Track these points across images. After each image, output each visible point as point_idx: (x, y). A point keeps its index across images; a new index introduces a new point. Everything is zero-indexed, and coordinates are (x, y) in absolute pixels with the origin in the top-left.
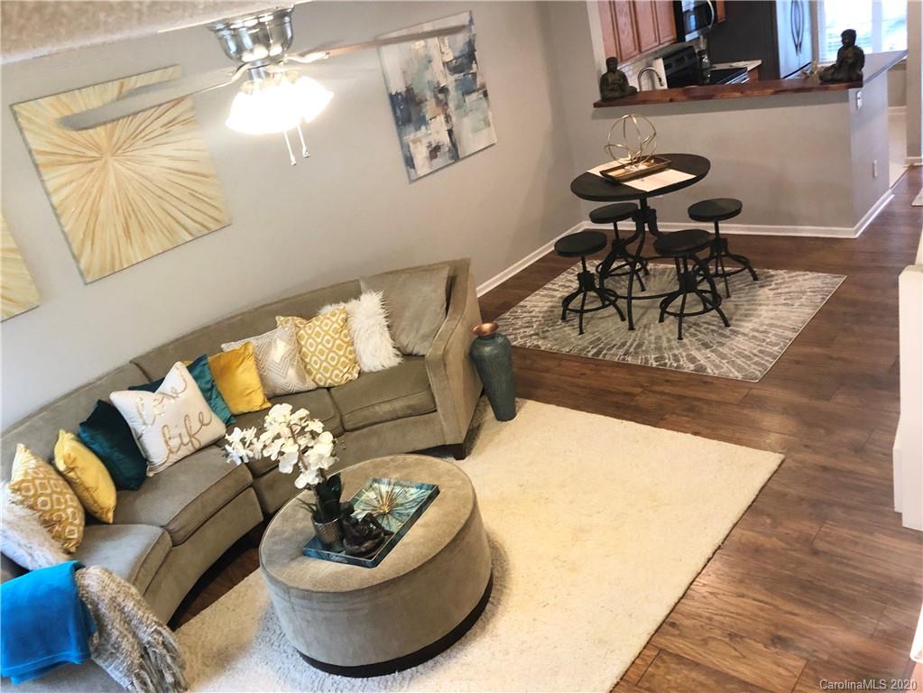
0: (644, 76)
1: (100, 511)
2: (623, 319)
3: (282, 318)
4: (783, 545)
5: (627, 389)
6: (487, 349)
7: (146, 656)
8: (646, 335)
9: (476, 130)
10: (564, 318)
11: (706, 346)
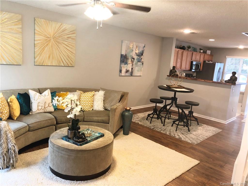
0: (180, 74)
1: (14, 116)
2: (162, 123)
3: (78, 91)
4: (196, 182)
5: (159, 137)
6: (127, 114)
7: (8, 152)
8: (167, 128)
9: (138, 71)
10: (147, 119)
11: (183, 134)
